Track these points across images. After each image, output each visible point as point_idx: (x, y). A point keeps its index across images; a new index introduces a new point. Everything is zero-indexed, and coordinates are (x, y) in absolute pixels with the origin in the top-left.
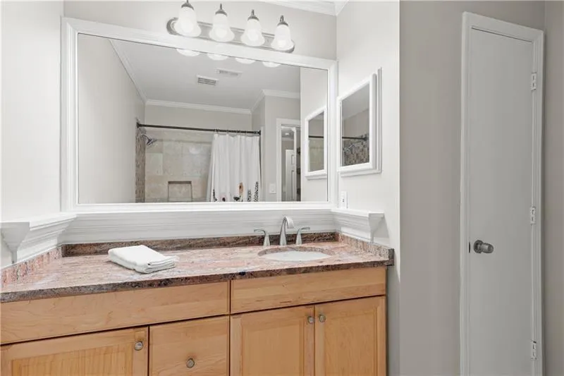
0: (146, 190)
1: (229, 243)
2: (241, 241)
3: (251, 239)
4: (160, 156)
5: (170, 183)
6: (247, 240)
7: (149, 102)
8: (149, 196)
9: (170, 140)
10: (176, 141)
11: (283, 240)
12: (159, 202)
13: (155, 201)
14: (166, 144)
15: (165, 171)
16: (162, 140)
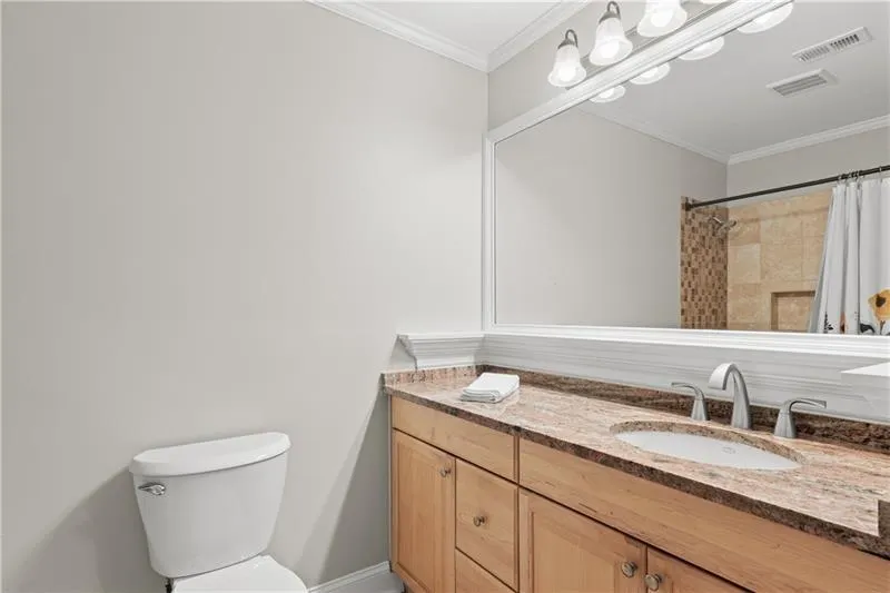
0: (729, 310)
1: (640, 399)
2: (662, 400)
3: (681, 400)
4: (756, 247)
5: (777, 295)
6: (674, 401)
7: (734, 160)
8: (734, 319)
9: (774, 217)
10: (788, 215)
11: (740, 415)
12: (753, 330)
13: (745, 327)
14: (764, 225)
15: (764, 273)
16: (757, 220)
